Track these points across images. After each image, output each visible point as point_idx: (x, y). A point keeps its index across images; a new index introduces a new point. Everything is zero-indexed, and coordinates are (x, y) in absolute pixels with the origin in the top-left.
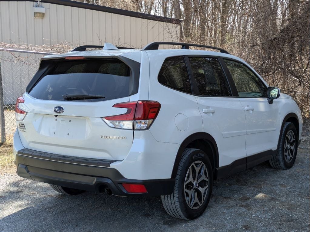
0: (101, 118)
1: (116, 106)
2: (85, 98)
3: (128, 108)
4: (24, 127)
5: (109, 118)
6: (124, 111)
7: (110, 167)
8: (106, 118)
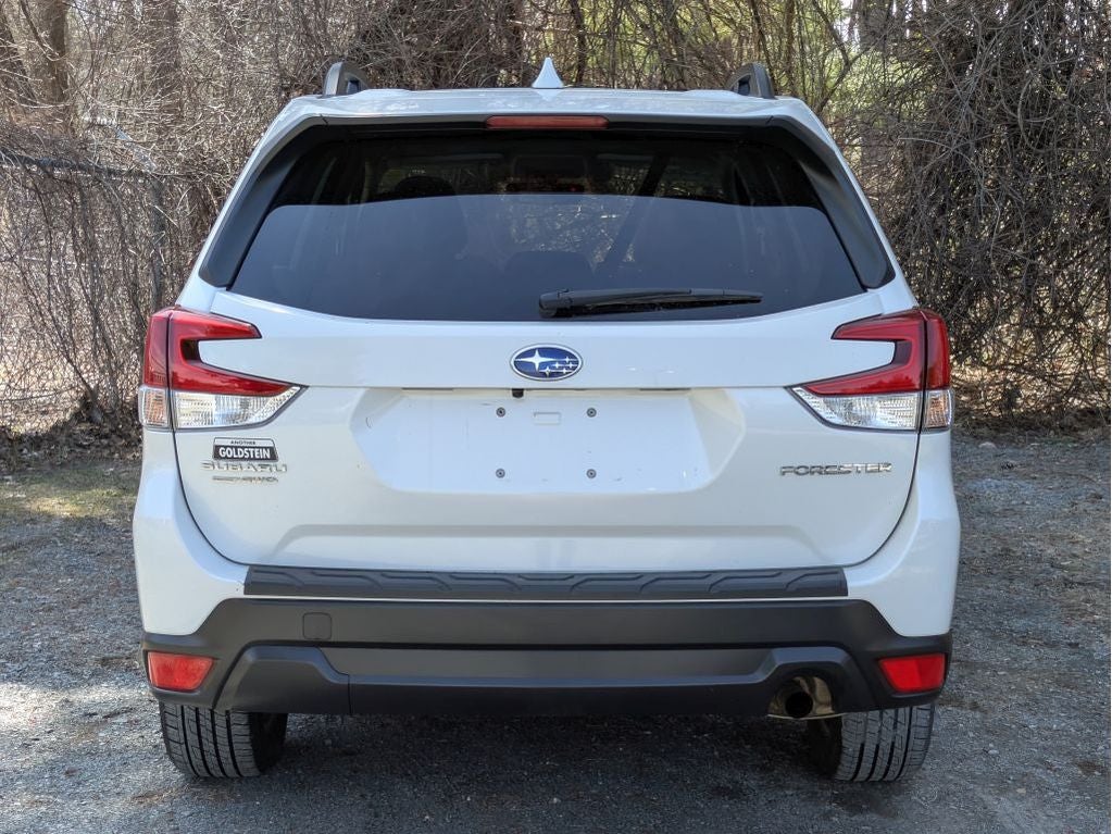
0: (785, 388)
1: (845, 332)
2: (661, 304)
3: (895, 341)
4: (274, 457)
5: (819, 388)
6: (878, 354)
7: (846, 594)
8: (810, 387)
